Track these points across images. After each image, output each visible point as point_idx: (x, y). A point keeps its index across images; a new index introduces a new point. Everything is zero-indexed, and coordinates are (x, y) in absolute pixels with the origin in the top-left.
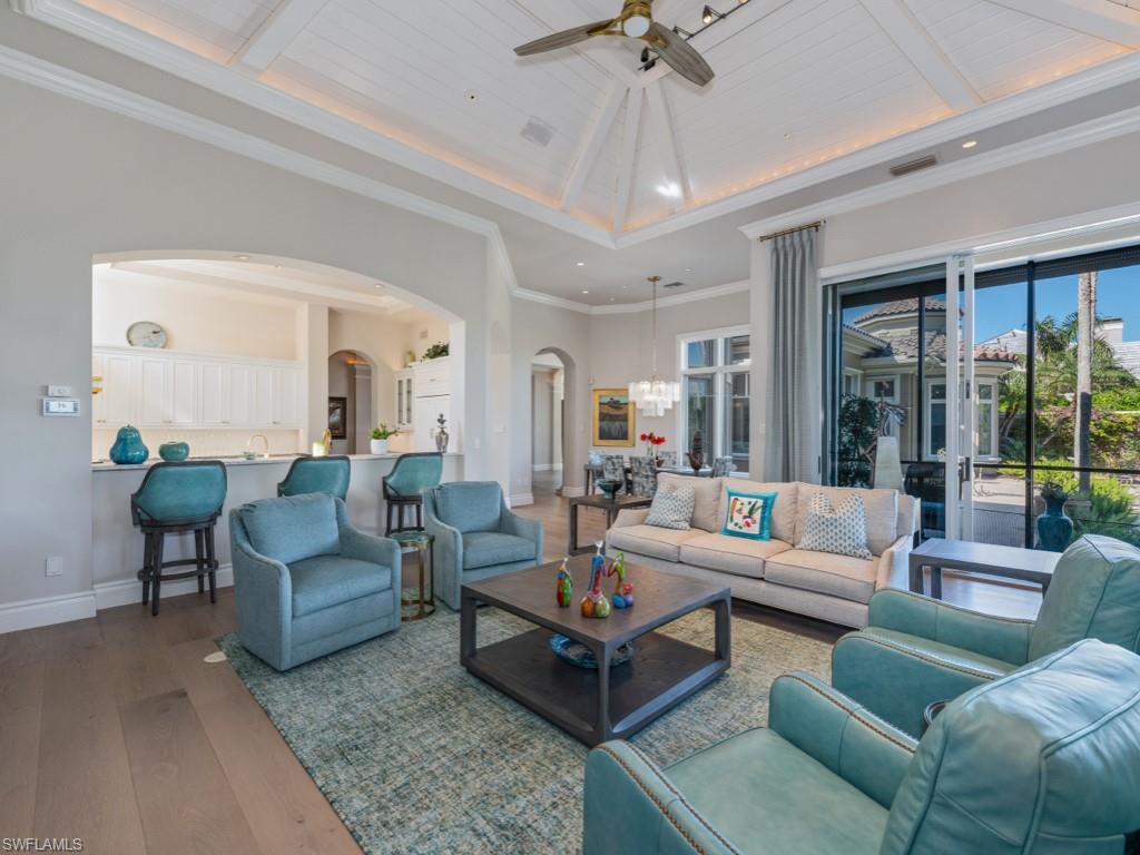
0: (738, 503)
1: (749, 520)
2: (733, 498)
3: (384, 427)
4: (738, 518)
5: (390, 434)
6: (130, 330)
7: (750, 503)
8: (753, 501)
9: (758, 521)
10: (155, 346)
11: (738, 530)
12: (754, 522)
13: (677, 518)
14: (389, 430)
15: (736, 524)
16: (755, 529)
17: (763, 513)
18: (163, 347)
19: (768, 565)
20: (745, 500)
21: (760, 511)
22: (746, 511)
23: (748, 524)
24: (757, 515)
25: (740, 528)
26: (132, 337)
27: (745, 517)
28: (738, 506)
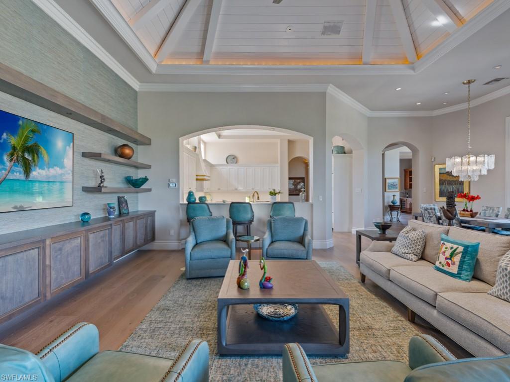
0: (444, 246)
1: (449, 261)
2: (442, 242)
3: (274, 190)
4: (442, 258)
5: (277, 193)
6: (227, 158)
7: (452, 248)
8: (455, 246)
9: (457, 263)
10: (234, 163)
11: (441, 267)
12: (454, 264)
13: (407, 251)
14: (277, 191)
15: (440, 263)
16: (454, 269)
17: (463, 257)
18: (236, 163)
19: (439, 298)
20: (449, 245)
21: (460, 255)
22: (448, 254)
23: (448, 265)
24: (457, 259)
25: (443, 266)
26: (228, 161)
27: (446, 258)
28: (443, 249)
